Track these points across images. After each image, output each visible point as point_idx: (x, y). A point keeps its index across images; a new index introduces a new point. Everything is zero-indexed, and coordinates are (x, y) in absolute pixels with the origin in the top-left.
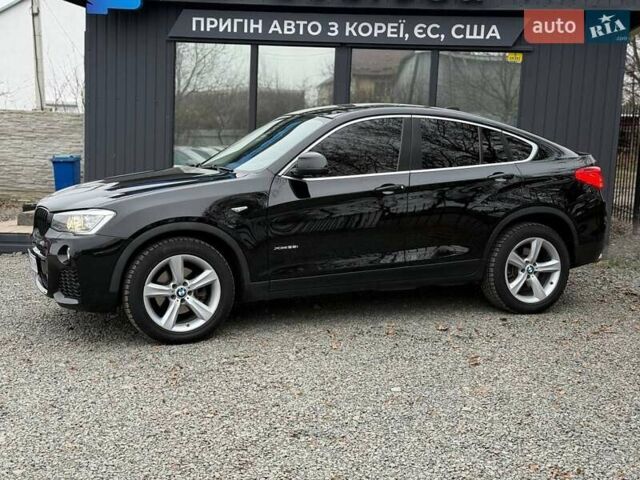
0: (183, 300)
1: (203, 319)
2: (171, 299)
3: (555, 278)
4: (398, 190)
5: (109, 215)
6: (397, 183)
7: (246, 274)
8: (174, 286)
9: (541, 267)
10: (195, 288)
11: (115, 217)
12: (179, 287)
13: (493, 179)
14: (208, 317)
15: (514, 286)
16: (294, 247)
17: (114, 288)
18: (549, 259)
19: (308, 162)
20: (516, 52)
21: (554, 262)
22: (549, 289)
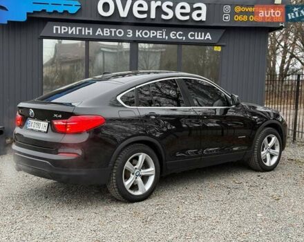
20: (218, 46)
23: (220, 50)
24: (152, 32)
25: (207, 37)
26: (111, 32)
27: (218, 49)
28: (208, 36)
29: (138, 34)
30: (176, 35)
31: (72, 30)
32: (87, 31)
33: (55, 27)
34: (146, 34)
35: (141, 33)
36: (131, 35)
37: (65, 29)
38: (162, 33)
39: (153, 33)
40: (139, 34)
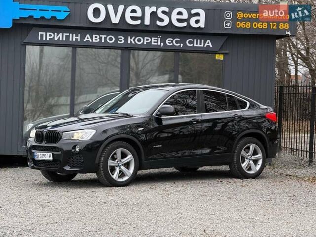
0: (120, 168)
1: (128, 176)
2: (116, 168)
3: (260, 163)
4: (198, 122)
5: (94, 132)
6: (197, 118)
7: (143, 157)
8: (117, 162)
9: (254, 157)
10: (125, 163)
11: (96, 133)
12: (119, 163)
13: (234, 117)
14: (130, 175)
15: (244, 165)
16: (161, 146)
17: (97, 162)
18: (257, 154)
19: (165, 109)
20: (220, 54)
21: (260, 155)
22: (258, 168)
23: (222, 59)
24: (145, 38)
25: (206, 44)
26: (101, 38)
27: (219, 57)
28: (209, 43)
29: (130, 40)
30: (172, 42)
31: (59, 37)
32: (74, 37)
33: (40, 33)
34: (139, 40)
35: (134, 40)
36: (123, 42)
37: (50, 35)
38: (158, 40)
39: (147, 40)
40: (132, 40)
